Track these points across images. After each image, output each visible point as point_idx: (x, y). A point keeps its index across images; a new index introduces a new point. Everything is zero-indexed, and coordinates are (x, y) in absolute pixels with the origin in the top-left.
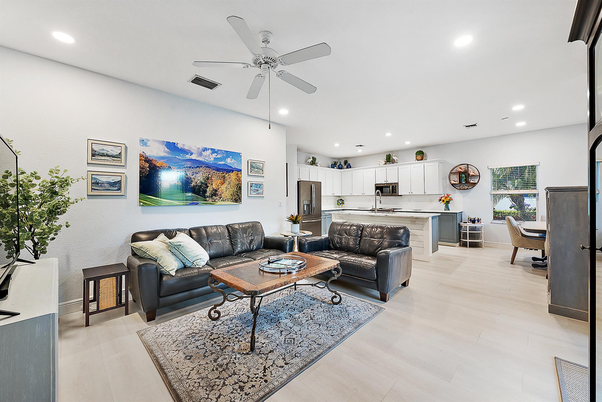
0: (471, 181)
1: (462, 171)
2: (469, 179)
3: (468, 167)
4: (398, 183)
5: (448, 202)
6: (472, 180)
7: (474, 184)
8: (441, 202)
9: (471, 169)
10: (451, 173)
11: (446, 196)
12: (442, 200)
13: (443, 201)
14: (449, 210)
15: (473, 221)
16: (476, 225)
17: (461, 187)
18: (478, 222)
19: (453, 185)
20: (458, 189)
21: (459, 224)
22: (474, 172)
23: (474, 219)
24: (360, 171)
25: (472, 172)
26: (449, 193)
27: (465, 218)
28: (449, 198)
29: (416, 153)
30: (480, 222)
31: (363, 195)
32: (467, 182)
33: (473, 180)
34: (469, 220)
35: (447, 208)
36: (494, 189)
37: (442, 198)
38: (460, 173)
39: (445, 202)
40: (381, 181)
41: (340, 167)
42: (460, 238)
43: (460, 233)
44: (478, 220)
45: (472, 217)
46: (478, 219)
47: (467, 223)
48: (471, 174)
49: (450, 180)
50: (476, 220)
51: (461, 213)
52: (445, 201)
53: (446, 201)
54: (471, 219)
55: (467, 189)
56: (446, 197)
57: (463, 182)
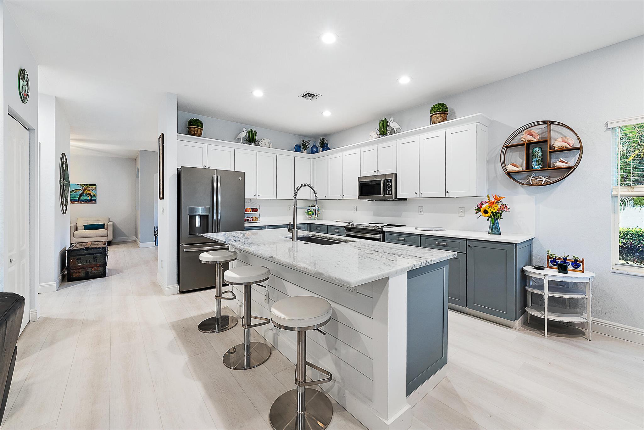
0: (559, 164)
1: (533, 139)
2: (550, 159)
3: (549, 131)
4: (396, 174)
5: (496, 216)
6: (562, 162)
7: (568, 171)
8: (480, 213)
9: (559, 135)
10: (507, 147)
11: (492, 199)
12: (482, 210)
13: (486, 212)
14: (500, 233)
15: (563, 268)
16: (572, 276)
17: (530, 179)
18: (576, 268)
19: (510, 174)
20: (523, 184)
21: (523, 271)
22: (566, 140)
23: (565, 259)
24: (338, 155)
25: (560, 140)
26: (499, 193)
27: (539, 255)
28: (499, 206)
29: (431, 110)
30: (580, 268)
31: (342, 199)
32: (547, 166)
33: (562, 159)
34: (550, 260)
35: (495, 229)
36: (624, 182)
37: (482, 204)
38: (529, 145)
39: (489, 215)
40: (369, 172)
41: (314, 151)
42: (525, 305)
43: (525, 293)
44: (577, 264)
45: (560, 254)
46: (576, 261)
47: (542, 269)
48: (558, 144)
49: (504, 164)
50: (570, 262)
51: (529, 243)
52: (489, 211)
53: (492, 212)
54: (555, 259)
55: (547, 184)
56: (493, 203)
57: (536, 167)
